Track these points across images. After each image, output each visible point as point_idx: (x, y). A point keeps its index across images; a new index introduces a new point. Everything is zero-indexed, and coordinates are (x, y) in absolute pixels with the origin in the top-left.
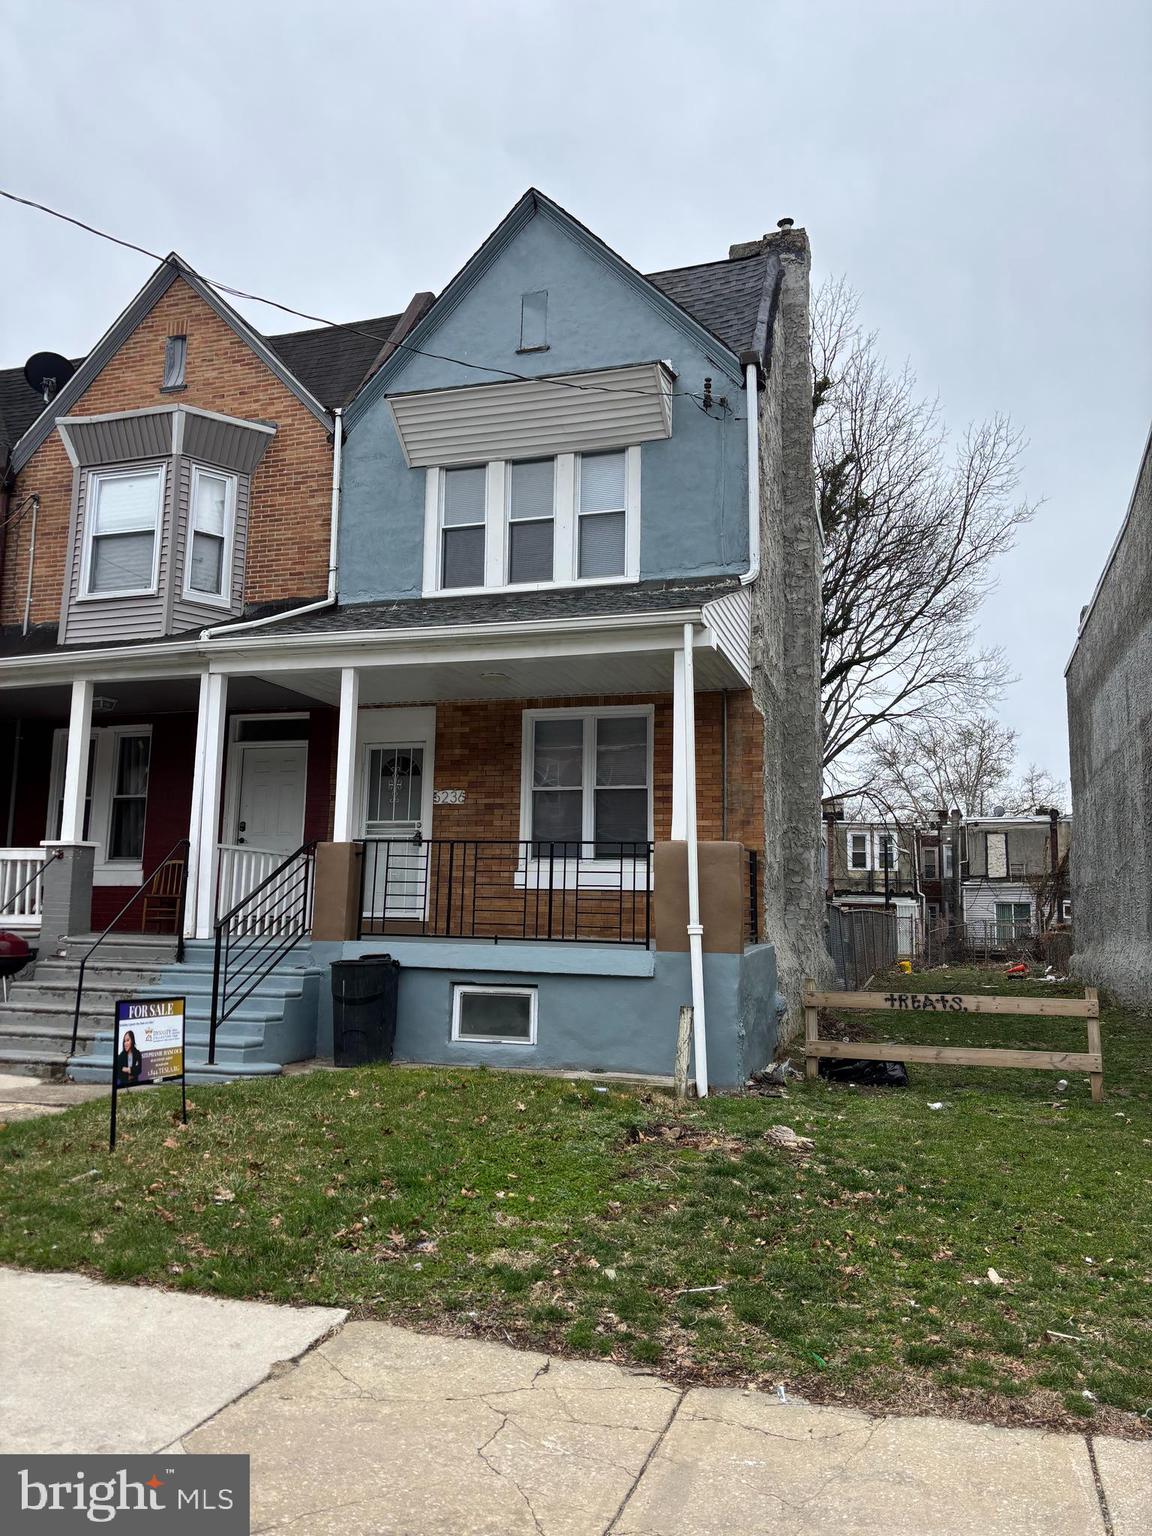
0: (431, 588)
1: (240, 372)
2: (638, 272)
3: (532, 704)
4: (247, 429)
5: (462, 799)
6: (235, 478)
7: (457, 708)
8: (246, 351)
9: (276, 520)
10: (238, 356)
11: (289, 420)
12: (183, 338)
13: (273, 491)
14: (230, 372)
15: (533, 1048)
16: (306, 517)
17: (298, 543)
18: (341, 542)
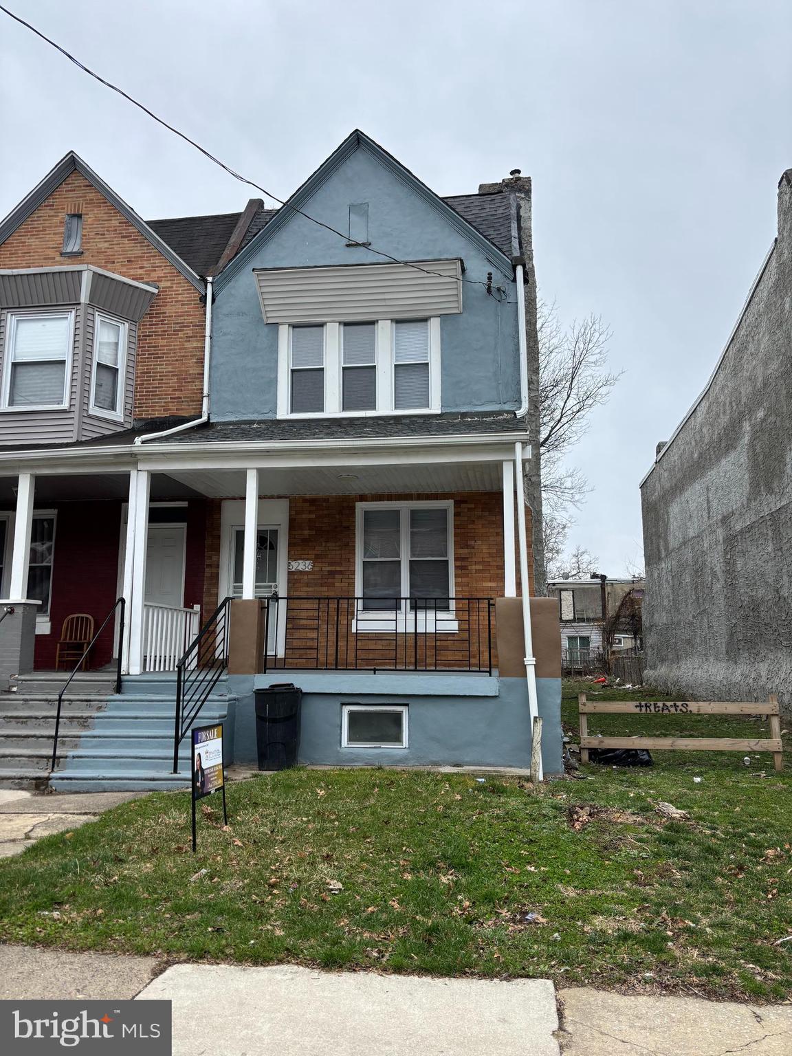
0: (284, 412)
1: (128, 245)
2: (437, 196)
3: (363, 498)
4: (137, 288)
5: (310, 567)
6: (127, 324)
7: (305, 501)
8: (132, 229)
9: (160, 358)
10: (126, 233)
11: (169, 284)
12: (79, 216)
13: (156, 335)
14: (119, 244)
15: (406, 751)
16: (183, 356)
17: (176, 375)
18: (212, 375)
